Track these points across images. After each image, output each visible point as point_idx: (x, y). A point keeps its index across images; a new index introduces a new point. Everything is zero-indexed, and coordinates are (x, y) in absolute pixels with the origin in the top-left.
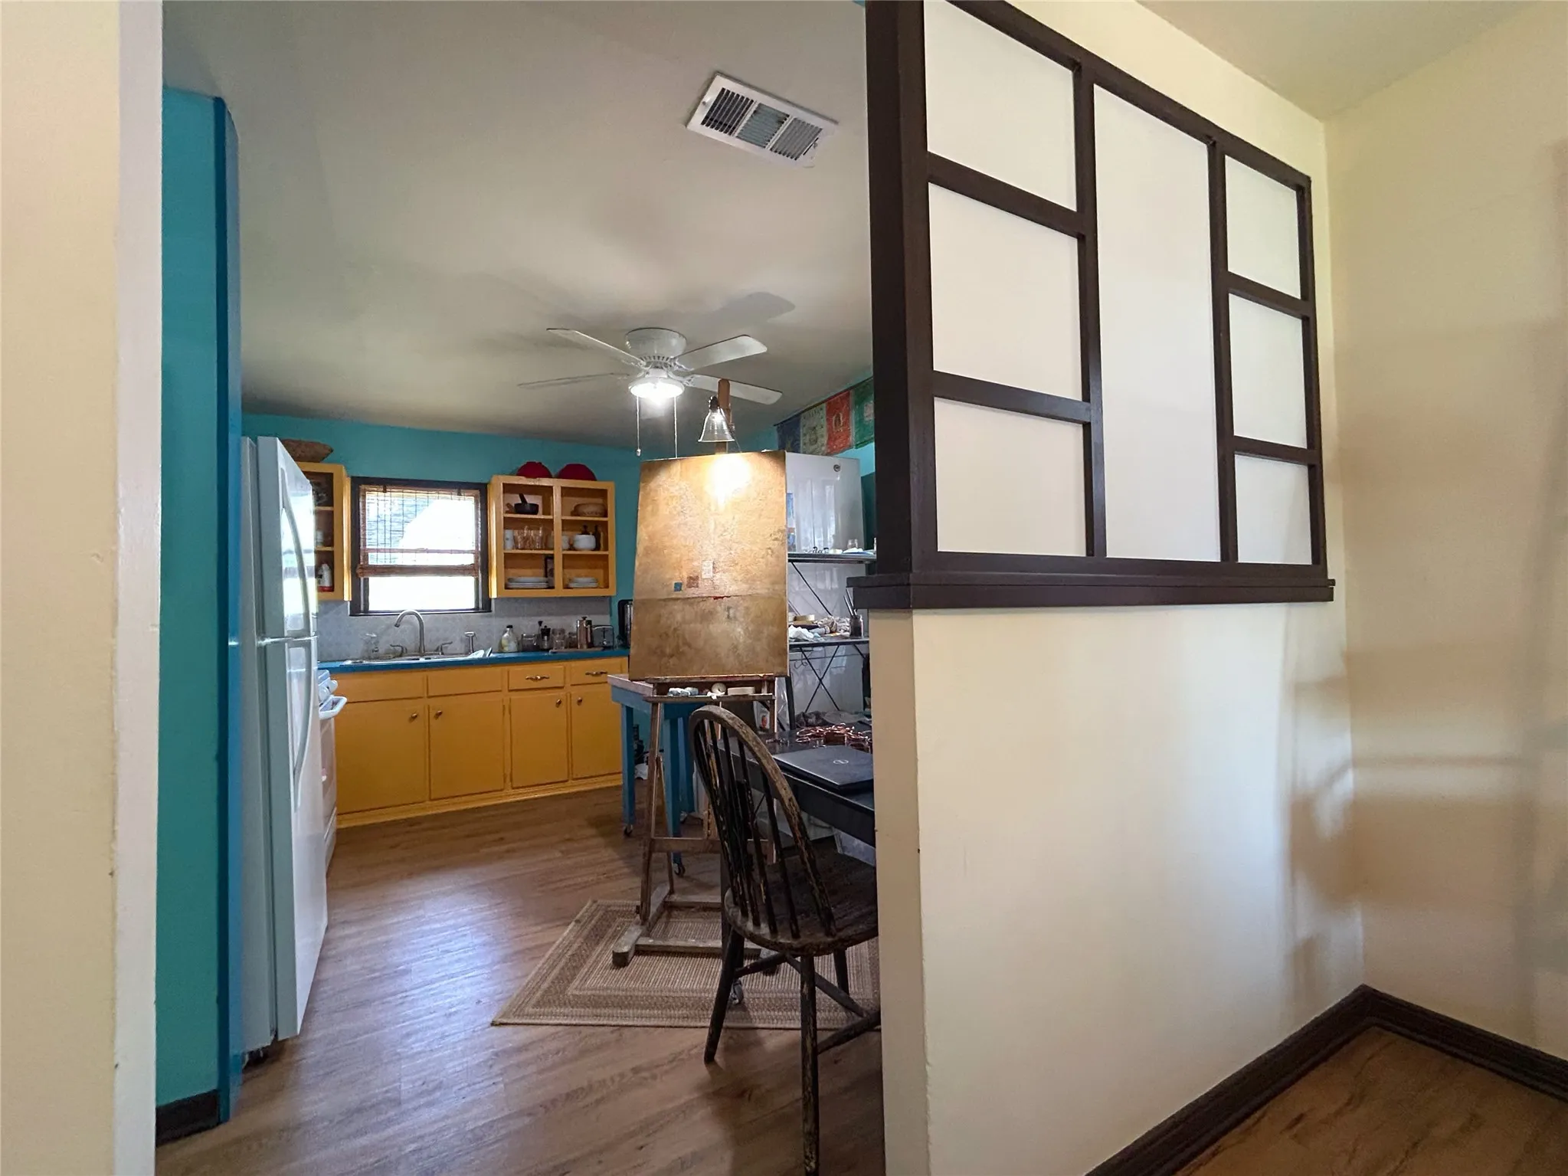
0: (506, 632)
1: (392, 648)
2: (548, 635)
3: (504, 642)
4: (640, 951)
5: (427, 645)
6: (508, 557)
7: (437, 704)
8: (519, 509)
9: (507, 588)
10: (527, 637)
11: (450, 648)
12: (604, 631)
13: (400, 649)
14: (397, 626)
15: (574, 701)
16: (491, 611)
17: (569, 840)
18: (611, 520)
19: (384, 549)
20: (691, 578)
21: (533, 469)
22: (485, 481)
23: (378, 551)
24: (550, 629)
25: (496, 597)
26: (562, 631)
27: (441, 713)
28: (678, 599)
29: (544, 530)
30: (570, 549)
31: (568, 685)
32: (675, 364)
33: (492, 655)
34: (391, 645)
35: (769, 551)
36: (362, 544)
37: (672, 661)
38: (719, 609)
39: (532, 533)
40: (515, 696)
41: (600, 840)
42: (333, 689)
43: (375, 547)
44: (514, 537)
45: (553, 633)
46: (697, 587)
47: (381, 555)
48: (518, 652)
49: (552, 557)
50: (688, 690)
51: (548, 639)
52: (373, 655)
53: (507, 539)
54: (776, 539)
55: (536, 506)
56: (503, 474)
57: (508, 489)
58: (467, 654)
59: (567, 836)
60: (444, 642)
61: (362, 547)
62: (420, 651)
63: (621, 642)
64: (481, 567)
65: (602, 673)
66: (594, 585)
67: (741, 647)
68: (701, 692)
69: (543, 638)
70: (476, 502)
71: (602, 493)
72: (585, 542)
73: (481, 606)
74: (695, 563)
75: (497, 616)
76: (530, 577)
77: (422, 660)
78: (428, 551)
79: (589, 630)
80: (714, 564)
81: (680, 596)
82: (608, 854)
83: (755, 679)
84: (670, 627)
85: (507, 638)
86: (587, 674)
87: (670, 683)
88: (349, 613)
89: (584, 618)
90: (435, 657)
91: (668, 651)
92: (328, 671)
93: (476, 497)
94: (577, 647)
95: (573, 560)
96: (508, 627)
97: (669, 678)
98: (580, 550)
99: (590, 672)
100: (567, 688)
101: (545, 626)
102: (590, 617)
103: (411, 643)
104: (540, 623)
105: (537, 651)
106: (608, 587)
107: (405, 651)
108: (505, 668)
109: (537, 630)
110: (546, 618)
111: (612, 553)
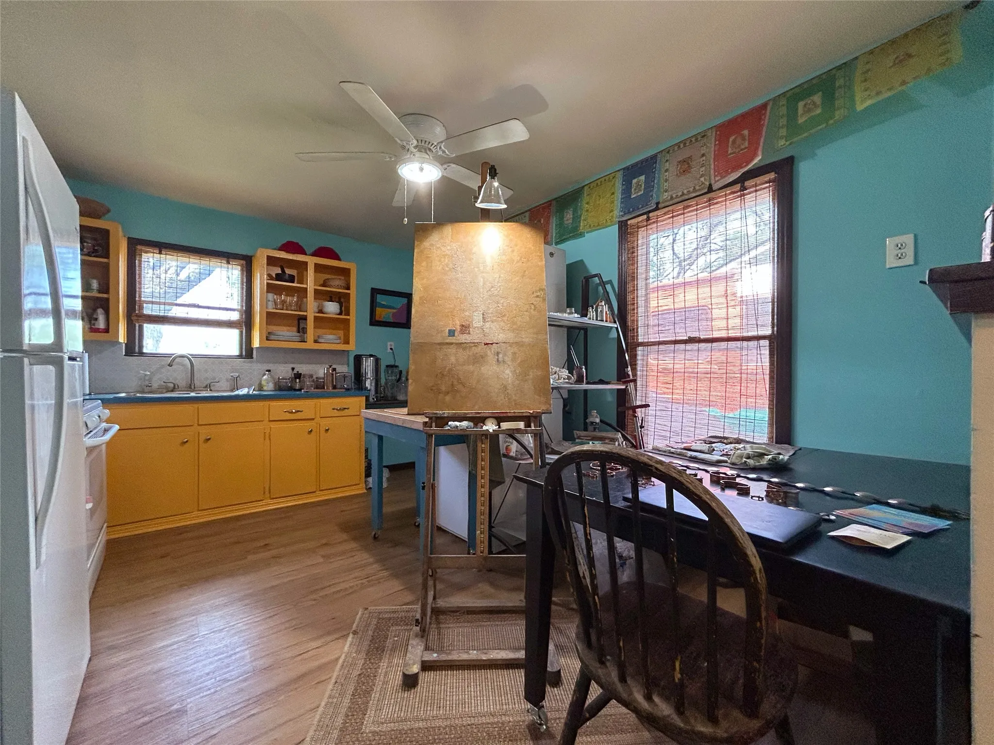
0: (265, 375)
1: (164, 384)
2: (300, 378)
3: (263, 383)
4: (426, 667)
5: (197, 383)
6: (269, 315)
7: (204, 432)
8: (279, 277)
9: (268, 339)
10: (283, 379)
11: (217, 386)
12: (345, 377)
13: (172, 385)
14: (170, 365)
15: (323, 430)
16: (252, 358)
17: (326, 544)
18: (353, 292)
19: (159, 302)
20: (463, 326)
21: (291, 247)
22: (249, 254)
23: (152, 303)
24: (301, 374)
25: (258, 346)
26: (311, 376)
27: (210, 439)
28: (452, 344)
29: (298, 297)
30: (318, 313)
31: (318, 416)
32: (440, 148)
33: (254, 392)
34: (164, 382)
35: (533, 307)
36: (137, 295)
37: (448, 398)
38: (489, 353)
39: (289, 299)
40: (273, 425)
41: (353, 545)
42: (104, 417)
43: (150, 299)
44: (274, 299)
45: (304, 377)
46: (469, 334)
47: (156, 307)
48: (275, 390)
49: (305, 318)
50: (465, 424)
51: (299, 382)
52: (147, 389)
53: (269, 301)
54: (537, 296)
55: (294, 276)
56: (267, 248)
57: (271, 261)
58: (232, 391)
59: (324, 541)
60: (213, 381)
61: (137, 299)
62: (190, 388)
63: (356, 386)
64: (246, 323)
65: (345, 408)
66: (338, 341)
67: (510, 387)
68: (476, 425)
69: (295, 380)
70: (242, 270)
71: (345, 272)
72: (332, 308)
73: (244, 353)
74: (467, 313)
75: (258, 361)
76: (286, 333)
77: (193, 394)
78: (199, 307)
79: (334, 376)
80: (483, 314)
81: (454, 341)
82: (364, 557)
83: (524, 414)
84: (445, 368)
85: (266, 380)
86: (334, 409)
87: (447, 417)
88: (124, 354)
89: (330, 367)
90: (204, 392)
91: (443, 388)
92: (100, 401)
93: (242, 266)
94: (324, 388)
95: (321, 321)
96: (267, 371)
97: (447, 413)
98: (329, 314)
99: (335, 407)
100: (318, 419)
101: (298, 372)
102: (334, 366)
103: (182, 381)
104: (293, 369)
105: (291, 390)
106: (348, 344)
107: (177, 387)
108: (267, 403)
109: (289, 374)
110: (299, 365)
111: (352, 317)
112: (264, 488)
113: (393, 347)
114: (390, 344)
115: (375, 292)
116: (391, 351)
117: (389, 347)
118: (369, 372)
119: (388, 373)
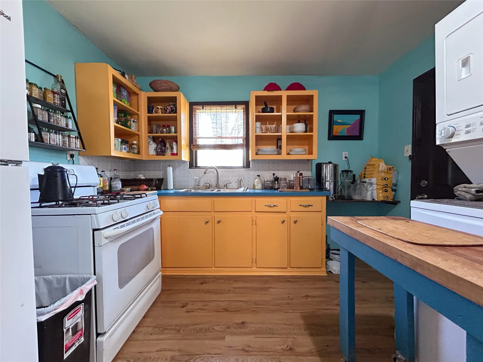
0: (256, 178)
2: (278, 181)
3: (255, 184)
5: (221, 184)
6: (258, 137)
7: (218, 217)
8: (264, 110)
9: (257, 154)
10: (267, 181)
11: (230, 186)
12: (309, 180)
13: (208, 185)
14: (205, 173)
15: (292, 221)
16: (250, 168)
18: (315, 114)
19: (206, 137)
21: (272, 87)
22: (247, 100)
24: (279, 178)
25: (252, 159)
26: (285, 179)
27: (220, 221)
29: (276, 124)
30: (290, 133)
31: (289, 210)
33: (249, 191)
34: (205, 183)
36: (194, 134)
39: (271, 126)
40: (259, 215)
43: (200, 136)
44: (261, 126)
45: (280, 180)
47: (204, 140)
48: (262, 189)
49: (280, 137)
51: (278, 183)
52: (197, 187)
53: (257, 127)
55: (273, 108)
56: (256, 90)
57: (258, 99)
58: (237, 189)
60: (228, 182)
61: (194, 136)
62: (217, 187)
63: (318, 187)
64: (246, 145)
65: (309, 205)
66: (304, 153)
69: (275, 183)
70: (244, 111)
71: (309, 100)
72: (299, 127)
73: (245, 165)
75: (252, 170)
76: (269, 149)
77: (216, 191)
79: (301, 178)
85: (257, 182)
86: (300, 205)
88: (188, 167)
89: (298, 172)
90: (222, 190)
93: (243, 108)
94: (294, 189)
95: (292, 139)
96: (257, 176)
98: (298, 133)
99: (302, 204)
100: (288, 213)
101: (276, 176)
102: (301, 172)
103: (213, 182)
104: (274, 174)
105: (272, 189)
106: (312, 154)
107: (210, 186)
108: (254, 199)
109: (272, 178)
110: (277, 172)
111: (315, 134)
112: (253, 259)
113: (347, 156)
114: (344, 154)
115: (332, 113)
116: (345, 159)
117: (344, 156)
118: (328, 176)
119: (343, 176)
